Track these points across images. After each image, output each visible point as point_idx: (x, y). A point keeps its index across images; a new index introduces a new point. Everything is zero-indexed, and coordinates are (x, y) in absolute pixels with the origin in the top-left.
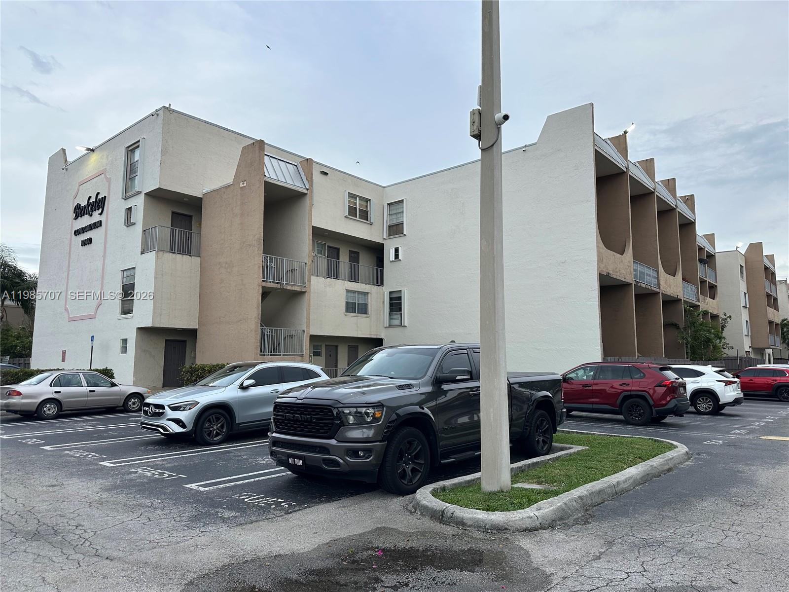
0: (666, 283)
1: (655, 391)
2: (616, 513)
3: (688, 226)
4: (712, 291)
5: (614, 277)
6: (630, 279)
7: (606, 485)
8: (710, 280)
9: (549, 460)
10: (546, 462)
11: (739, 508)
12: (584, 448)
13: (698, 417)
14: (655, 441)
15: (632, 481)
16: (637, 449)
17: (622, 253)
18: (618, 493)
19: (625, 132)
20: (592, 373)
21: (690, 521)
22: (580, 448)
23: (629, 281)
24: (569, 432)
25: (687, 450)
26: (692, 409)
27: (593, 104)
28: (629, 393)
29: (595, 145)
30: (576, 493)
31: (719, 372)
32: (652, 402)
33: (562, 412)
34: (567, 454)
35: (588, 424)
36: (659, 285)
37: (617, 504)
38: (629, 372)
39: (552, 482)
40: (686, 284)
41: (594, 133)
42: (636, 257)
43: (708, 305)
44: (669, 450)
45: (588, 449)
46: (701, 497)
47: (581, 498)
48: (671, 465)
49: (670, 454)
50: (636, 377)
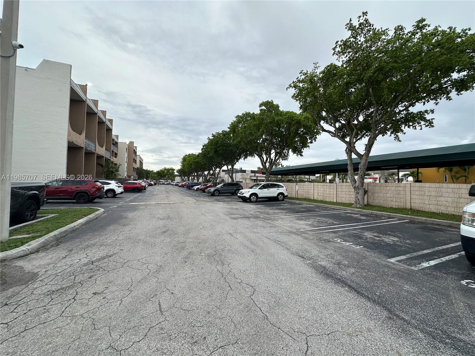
0: (98, 150)
1: (91, 190)
2: (72, 238)
3: (109, 130)
4: (116, 155)
5: (76, 143)
6: (83, 145)
7: (68, 228)
8: (115, 151)
9: (35, 222)
10: (33, 223)
11: (123, 227)
12: (56, 215)
13: (108, 199)
14: (91, 208)
15: (80, 224)
16: (83, 212)
17: (80, 134)
18: (73, 230)
19: (86, 85)
20: (61, 183)
21: (105, 234)
22: (53, 215)
23: (82, 146)
24: (46, 209)
25: (104, 210)
26: (105, 196)
27: (71, 66)
28: (79, 191)
29: (71, 84)
30: (52, 234)
31: (116, 183)
32: (89, 194)
33: (44, 201)
34: (46, 219)
35: (56, 205)
36: (95, 150)
37: (74, 235)
38: (80, 182)
39: (37, 232)
40: (106, 151)
41: (71, 79)
42: (87, 137)
43: (114, 159)
44: (97, 211)
45: (58, 215)
46: (109, 226)
47: (55, 236)
48: (97, 216)
49: (97, 213)
50: (83, 184)
